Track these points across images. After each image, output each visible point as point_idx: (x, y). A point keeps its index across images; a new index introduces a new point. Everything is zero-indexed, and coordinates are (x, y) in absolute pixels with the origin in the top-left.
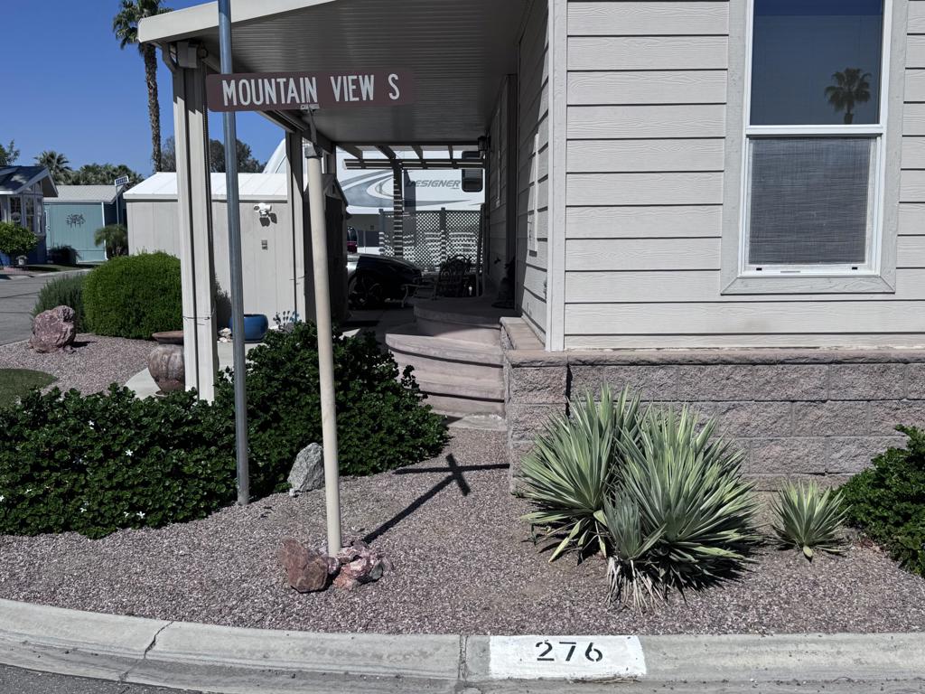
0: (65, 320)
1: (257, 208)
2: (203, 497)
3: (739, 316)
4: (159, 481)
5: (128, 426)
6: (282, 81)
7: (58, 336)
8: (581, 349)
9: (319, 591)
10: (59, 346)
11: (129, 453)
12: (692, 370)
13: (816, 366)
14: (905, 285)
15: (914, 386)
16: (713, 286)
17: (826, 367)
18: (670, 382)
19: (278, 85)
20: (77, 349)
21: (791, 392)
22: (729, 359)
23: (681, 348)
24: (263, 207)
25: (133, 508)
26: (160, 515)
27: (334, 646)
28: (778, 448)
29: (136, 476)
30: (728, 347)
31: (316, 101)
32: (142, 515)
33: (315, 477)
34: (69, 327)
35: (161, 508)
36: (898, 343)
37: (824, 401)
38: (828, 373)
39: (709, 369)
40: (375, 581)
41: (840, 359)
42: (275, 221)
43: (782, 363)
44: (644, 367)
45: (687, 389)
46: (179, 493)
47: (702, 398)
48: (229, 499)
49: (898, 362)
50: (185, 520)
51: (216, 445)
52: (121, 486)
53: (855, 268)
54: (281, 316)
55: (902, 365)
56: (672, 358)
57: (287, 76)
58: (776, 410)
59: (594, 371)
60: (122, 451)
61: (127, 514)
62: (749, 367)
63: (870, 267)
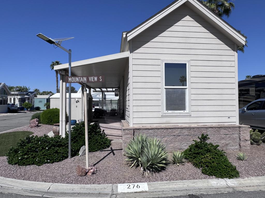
0: (37, 121)
1: (75, 100)
2: (62, 157)
3: (164, 120)
4: (53, 154)
5: (47, 143)
6: (80, 78)
7: (35, 124)
8: (136, 126)
9: (84, 176)
10: (35, 126)
11: (47, 148)
12: (156, 130)
13: (178, 129)
14: (193, 114)
15: (196, 133)
16: (160, 115)
17: (180, 129)
18: (153, 132)
19: (79, 78)
20: (39, 127)
21: (174, 134)
23: (154, 126)
24: (77, 99)
25: (47, 160)
26: (53, 161)
27: (87, 187)
28: (172, 145)
29: (48, 153)
31: (86, 81)
32: (49, 161)
33: (84, 153)
34: (37, 123)
35: (53, 159)
37: (180, 136)
39: (159, 130)
40: (95, 173)
41: (182, 128)
42: (79, 102)
43: (172, 129)
44: (148, 130)
45: (156, 134)
46: (57, 156)
47: (158, 135)
48: (67, 157)
49: (192, 128)
50: (58, 162)
51: (65, 146)
52: (45, 155)
53: (184, 111)
54: (79, 120)
56: (153, 128)
57: (81, 77)
58: (172, 137)
59: (139, 131)
60: (46, 148)
61: (46, 161)
62: (167, 129)
63: (187, 111)
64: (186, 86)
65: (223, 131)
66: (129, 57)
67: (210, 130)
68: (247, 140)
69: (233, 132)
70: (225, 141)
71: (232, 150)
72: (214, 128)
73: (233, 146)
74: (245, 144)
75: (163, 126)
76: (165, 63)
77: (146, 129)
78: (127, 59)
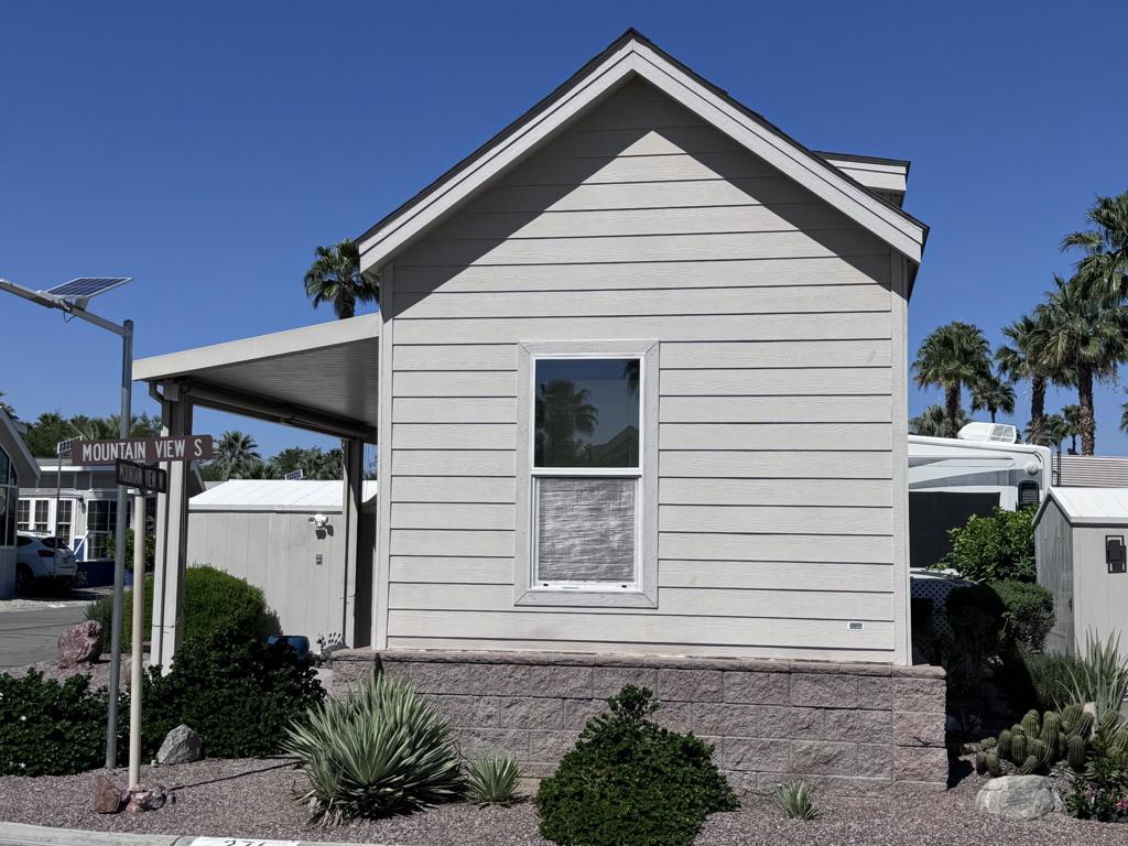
0: (90, 635)
1: (312, 520)
2: (74, 759)
3: (528, 625)
4: (41, 740)
5: (30, 699)
6: (122, 444)
8: (399, 648)
9: (112, 813)
10: (79, 662)
11: (24, 718)
12: (480, 668)
13: (582, 669)
14: (668, 602)
15: (667, 690)
16: (509, 597)
17: (590, 669)
18: (463, 678)
19: (119, 447)
20: (96, 666)
21: (561, 690)
22: (510, 659)
23: (483, 649)
24: (320, 518)
25: (17, 760)
26: (37, 767)
28: (552, 740)
29: (24, 735)
30: (521, 650)
31: (144, 457)
32: (23, 765)
34: (91, 642)
35: (39, 762)
36: (663, 653)
37: (590, 700)
38: (591, 674)
39: (495, 668)
40: (155, 809)
41: (599, 662)
42: (331, 533)
43: (554, 664)
44: (442, 665)
45: (476, 684)
46: (56, 751)
47: (489, 693)
48: (102, 764)
49: (649, 667)
50: (57, 774)
51: (97, 720)
52: (11, 742)
53: (624, 586)
54: (326, 640)
55: (653, 670)
56: (477, 658)
57: (126, 441)
58: (550, 705)
59: (402, 667)
60: (19, 717)
61: (11, 763)
62: (528, 667)
63: (637, 586)
64: (636, 464)
65: (804, 690)
66: (377, 338)
67: (738, 680)
68: (926, 745)
69: (863, 701)
70: (818, 743)
71: (856, 788)
72: (761, 675)
73: (859, 770)
74: (914, 765)
75: (523, 653)
76: (537, 361)
77: (432, 661)
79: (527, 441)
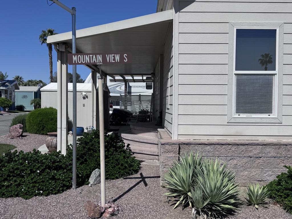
0: (20, 128)
1: (82, 94)
2: (61, 187)
3: (233, 130)
4: (48, 181)
5: (38, 162)
6: (91, 56)
7: (17, 133)
8: (183, 139)
9: (98, 218)
10: (18, 137)
11: (38, 171)
12: (219, 147)
13: (258, 146)
14: (285, 121)
15: (289, 153)
16: (225, 120)
17: (261, 146)
18: (212, 150)
19: (90, 57)
20: (23, 138)
21: (250, 154)
22: (230, 143)
23: (215, 139)
24: (84, 93)
25: (39, 190)
26: (47, 192)
28: (246, 172)
29: (40, 179)
30: (230, 140)
31: (101, 62)
32: (41, 192)
33: (97, 180)
34: (21, 130)
35: (48, 190)
36: (284, 139)
37: (261, 157)
38: (262, 148)
39: (224, 146)
40: (116, 215)
41: (265, 144)
42: (87, 98)
43: (247, 145)
44: (203, 146)
45: (217, 153)
46: (54, 185)
47: (222, 156)
48: (69, 187)
49: (284, 145)
50: (55, 194)
51: (66, 169)
52: (35, 182)
53: (269, 115)
54: (88, 128)
55: (285, 146)
56: (212, 143)
57: (93, 54)
58: (245, 160)
59: (187, 146)
60: (36, 171)
61: (37, 192)
62: (237, 146)
63: (274, 115)
64: (275, 70)
66: (173, 20)
75: (231, 140)
76: (237, 29)
77: (200, 144)
78: (170, 23)
79: (233, 61)
